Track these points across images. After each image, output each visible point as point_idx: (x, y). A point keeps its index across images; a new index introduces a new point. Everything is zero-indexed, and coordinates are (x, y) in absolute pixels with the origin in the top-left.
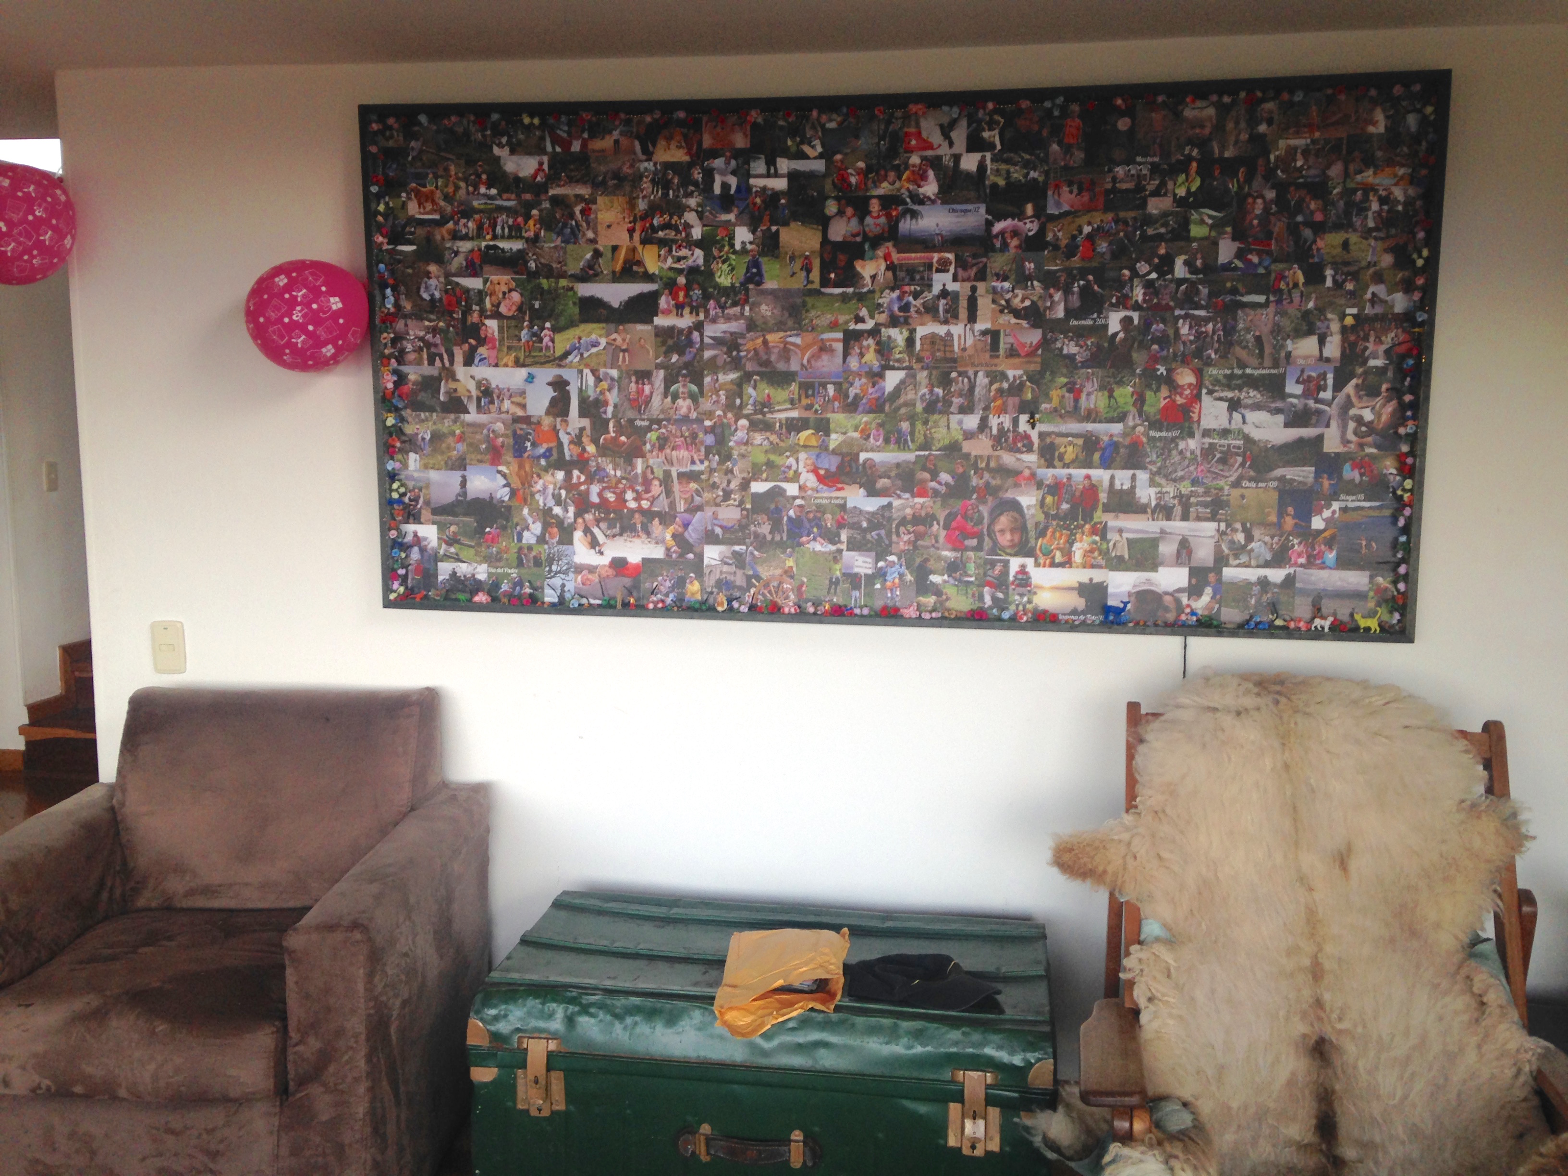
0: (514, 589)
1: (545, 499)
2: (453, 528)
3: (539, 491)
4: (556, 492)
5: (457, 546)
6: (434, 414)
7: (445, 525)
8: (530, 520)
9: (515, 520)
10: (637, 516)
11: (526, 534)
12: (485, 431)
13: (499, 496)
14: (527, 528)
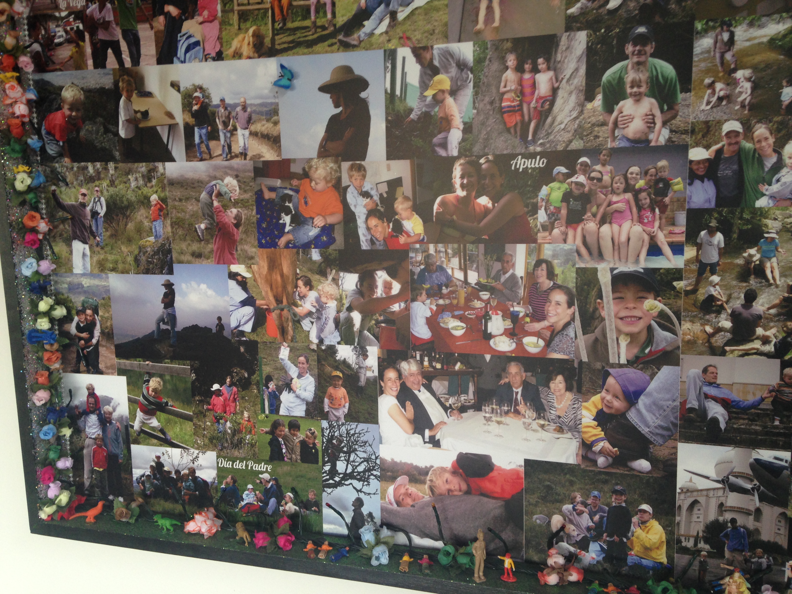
0: (266, 503)
1: (321, 330)
2: (154, 383)
3: (310, 314)
4: (343, 315)
5: (163, 416)
6: (111, 165)
7: (141, 375)
8: (293, 371)
9: (267, 370)
10: (513, 369)
11: (285, 397)
12: (204, 195)
13: (233, 324)
14: (288, 386)
